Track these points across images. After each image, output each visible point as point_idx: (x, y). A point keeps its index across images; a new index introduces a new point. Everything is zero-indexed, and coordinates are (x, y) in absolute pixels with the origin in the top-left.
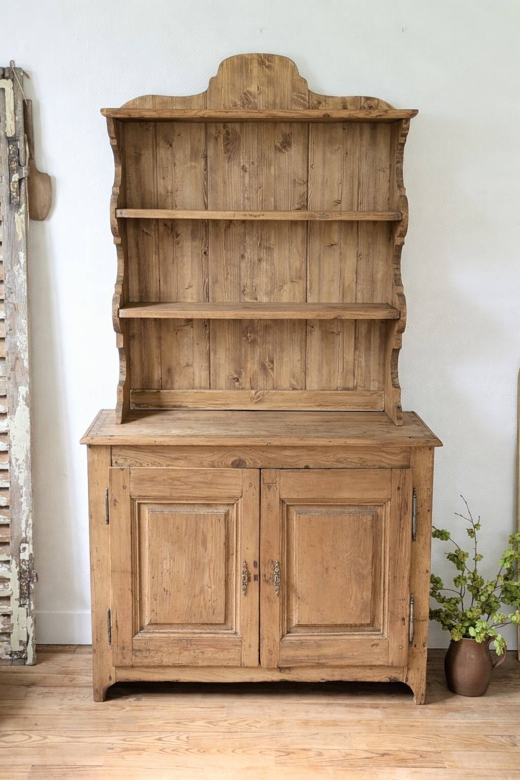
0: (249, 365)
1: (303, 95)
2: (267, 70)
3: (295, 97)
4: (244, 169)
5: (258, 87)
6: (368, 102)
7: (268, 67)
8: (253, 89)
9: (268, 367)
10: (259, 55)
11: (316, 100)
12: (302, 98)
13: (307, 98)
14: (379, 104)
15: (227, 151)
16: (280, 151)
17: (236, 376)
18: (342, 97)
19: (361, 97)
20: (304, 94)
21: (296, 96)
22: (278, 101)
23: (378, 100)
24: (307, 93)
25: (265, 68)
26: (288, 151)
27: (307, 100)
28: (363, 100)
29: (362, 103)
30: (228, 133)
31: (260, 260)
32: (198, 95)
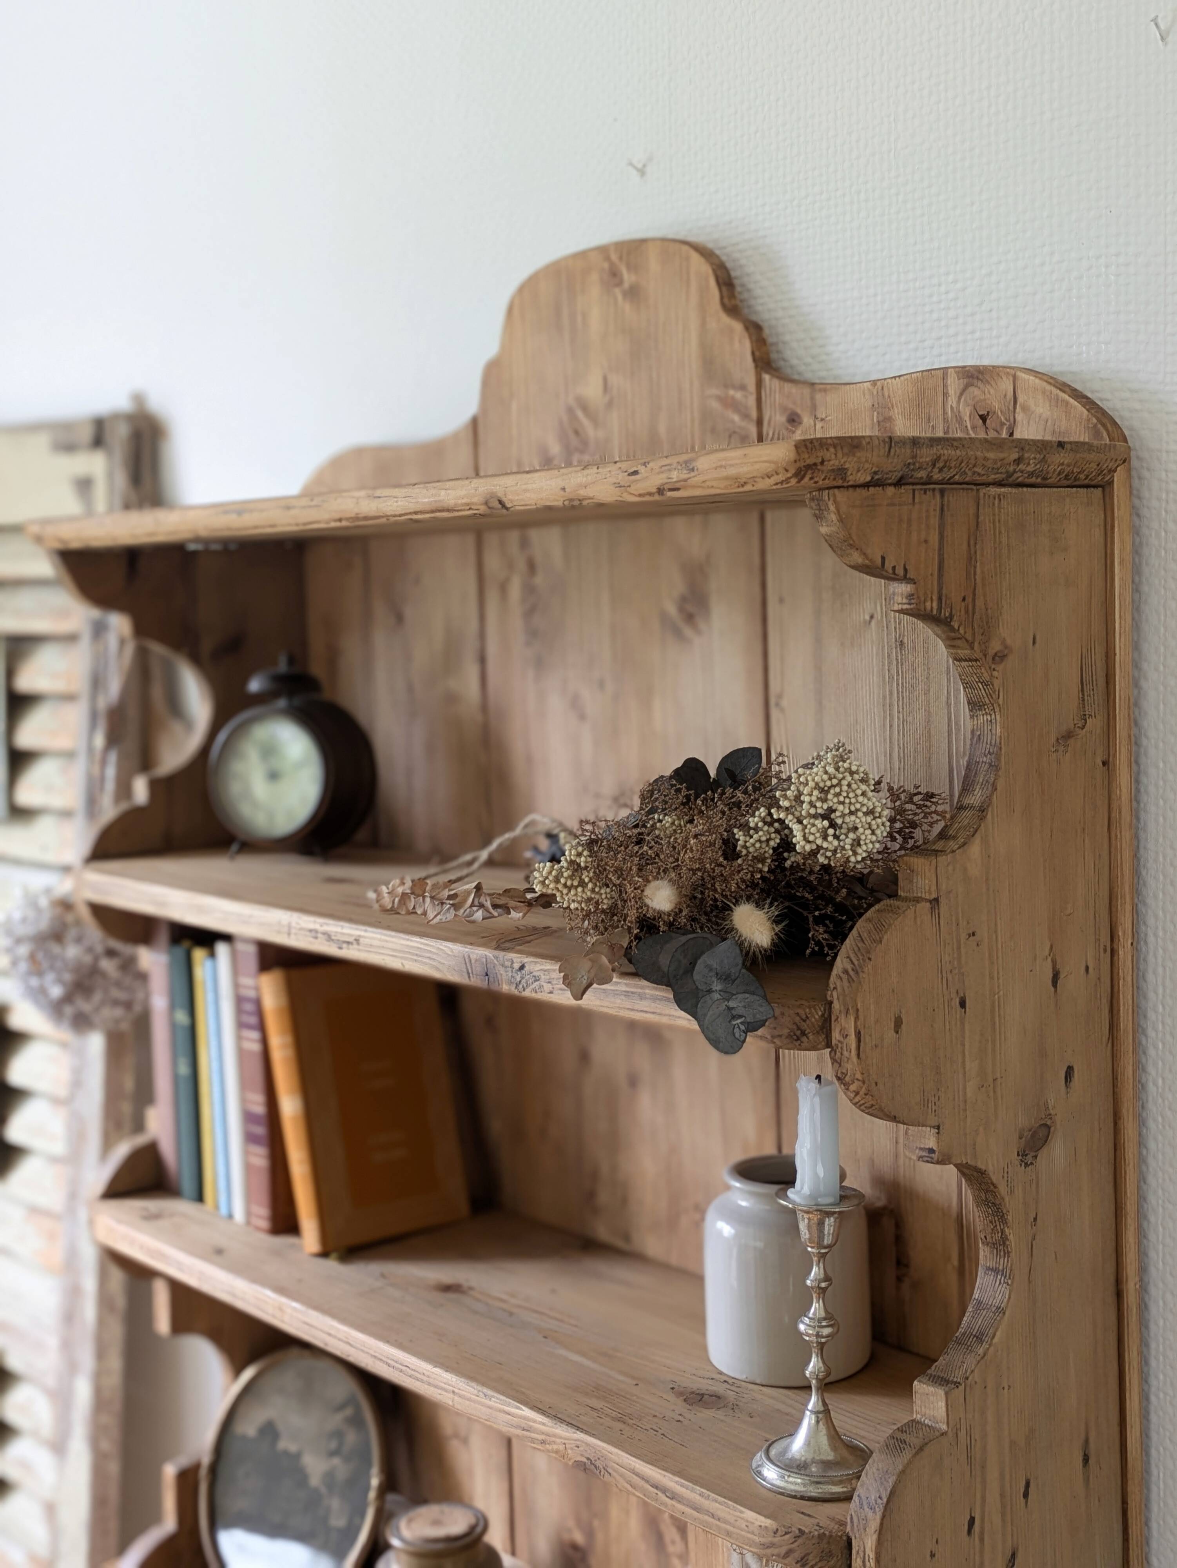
0: (615, 1512)
1: (738, 395)
2: (627, 307)
3: (715, 405)
4: (576, 704)
5: (605, 380)
6: (974, 391)
7: (634, 293)
8: (592, 390)
9: (671, 1549)
10: (603, 250)
11: (784, 409)
12: (734, 405)
13: (752, 402)
14: (1021, 399)
15: (533, 634)
16: (678, 634)
17: (579, 1538)
18: (874, 383)
19: (945, 370)
20: (743, 388)
21: (719, 398)
22: (662, 429)
23: (1012, 373)
24: (752, 387)
25: (620, 297)
26: (698, 632)
27: (754, 414)
28: (954, 385)
29: (952, 401)
30: (532, 567)
31: (633, 1081)
32: (455, 437)
